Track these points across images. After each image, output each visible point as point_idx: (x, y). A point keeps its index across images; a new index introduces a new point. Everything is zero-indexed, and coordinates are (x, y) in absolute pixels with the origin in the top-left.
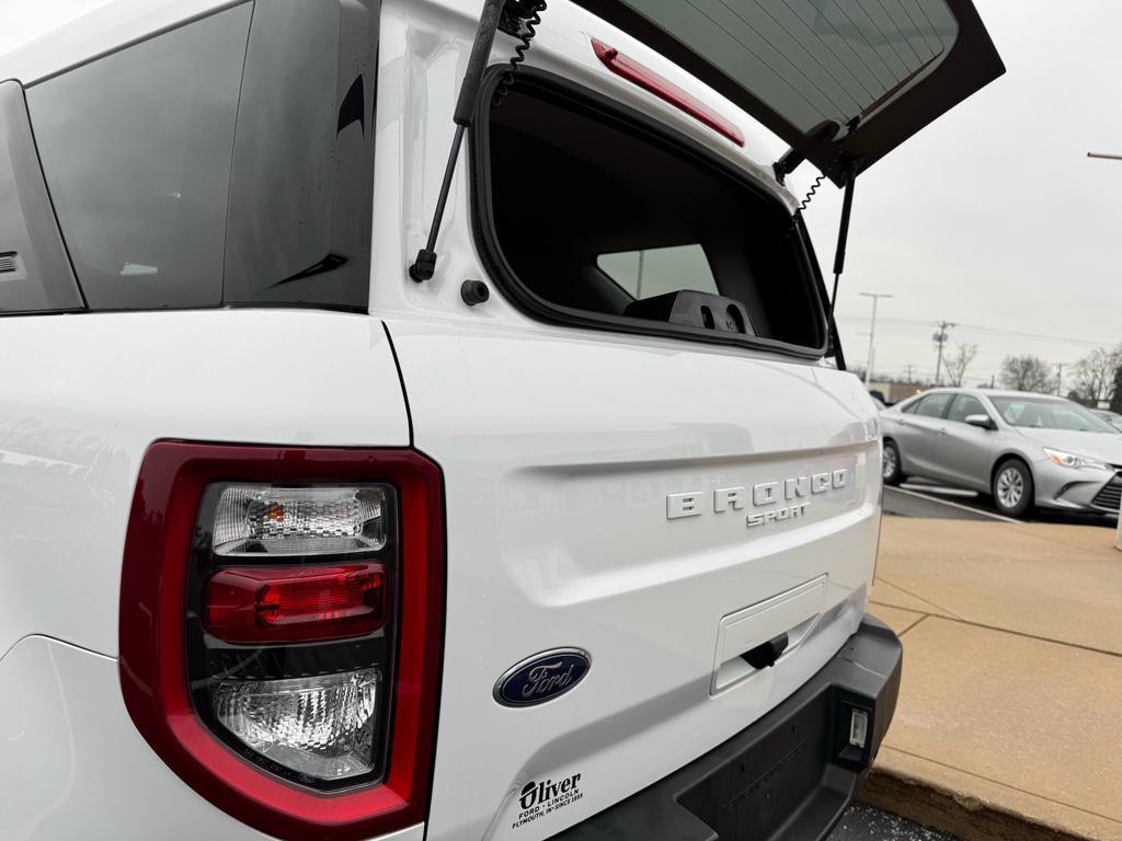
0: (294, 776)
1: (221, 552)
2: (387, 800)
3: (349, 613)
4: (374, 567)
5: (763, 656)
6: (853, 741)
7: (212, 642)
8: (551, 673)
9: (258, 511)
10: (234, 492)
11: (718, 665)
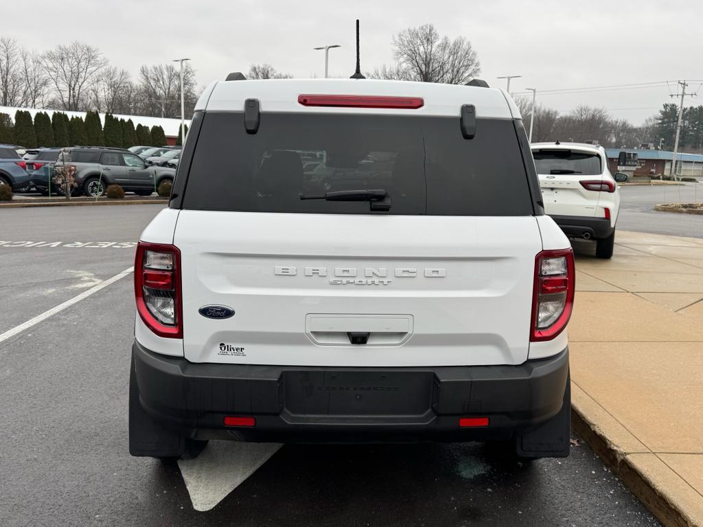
0: (157, 319)
2: (174, 331)
8: (217, 311)
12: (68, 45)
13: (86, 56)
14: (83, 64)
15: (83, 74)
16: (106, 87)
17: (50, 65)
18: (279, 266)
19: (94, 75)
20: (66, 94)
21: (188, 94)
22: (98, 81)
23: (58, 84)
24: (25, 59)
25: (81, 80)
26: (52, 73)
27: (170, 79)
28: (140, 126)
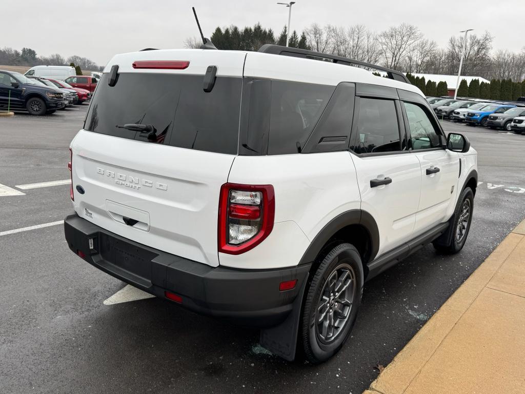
12: (397, 26)
13: (408, 33)
14: (405, 39)
15: (403, 46)
16: (419, 54)
17: (384, 41)
19: (411, 46)
20: (390, 60)
21: (484, 56)
22: (414, 50)
23: (387, 53)
24: (368, 38)
25: (401, 50)
26: (384, 46)
27: (472, 45)
28: (429, 81)
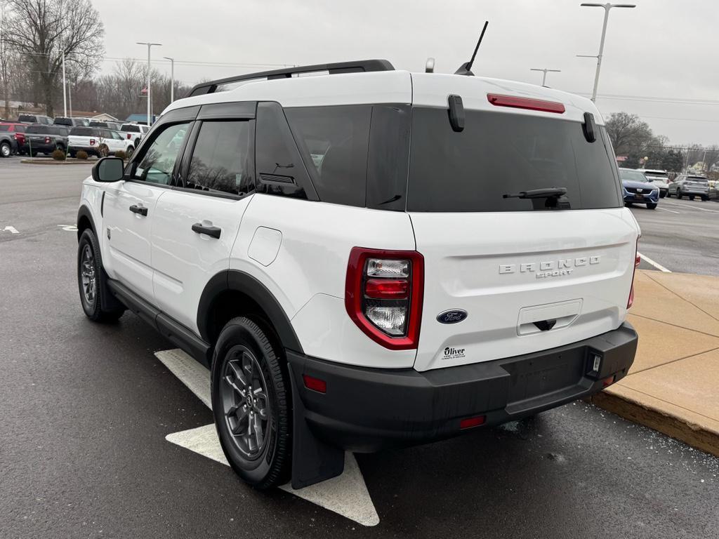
0: (385, 332)
1: (369, 275)
2: (407, 341)
3: (400, 292)
4: (406, 281)
5: (545, 326)
6: (594, 369)
7: (366, 297)
8: (454, 315)
9: (379, 265)
10: (371, 261)
11: (519, 325)
18: (503, 264)
